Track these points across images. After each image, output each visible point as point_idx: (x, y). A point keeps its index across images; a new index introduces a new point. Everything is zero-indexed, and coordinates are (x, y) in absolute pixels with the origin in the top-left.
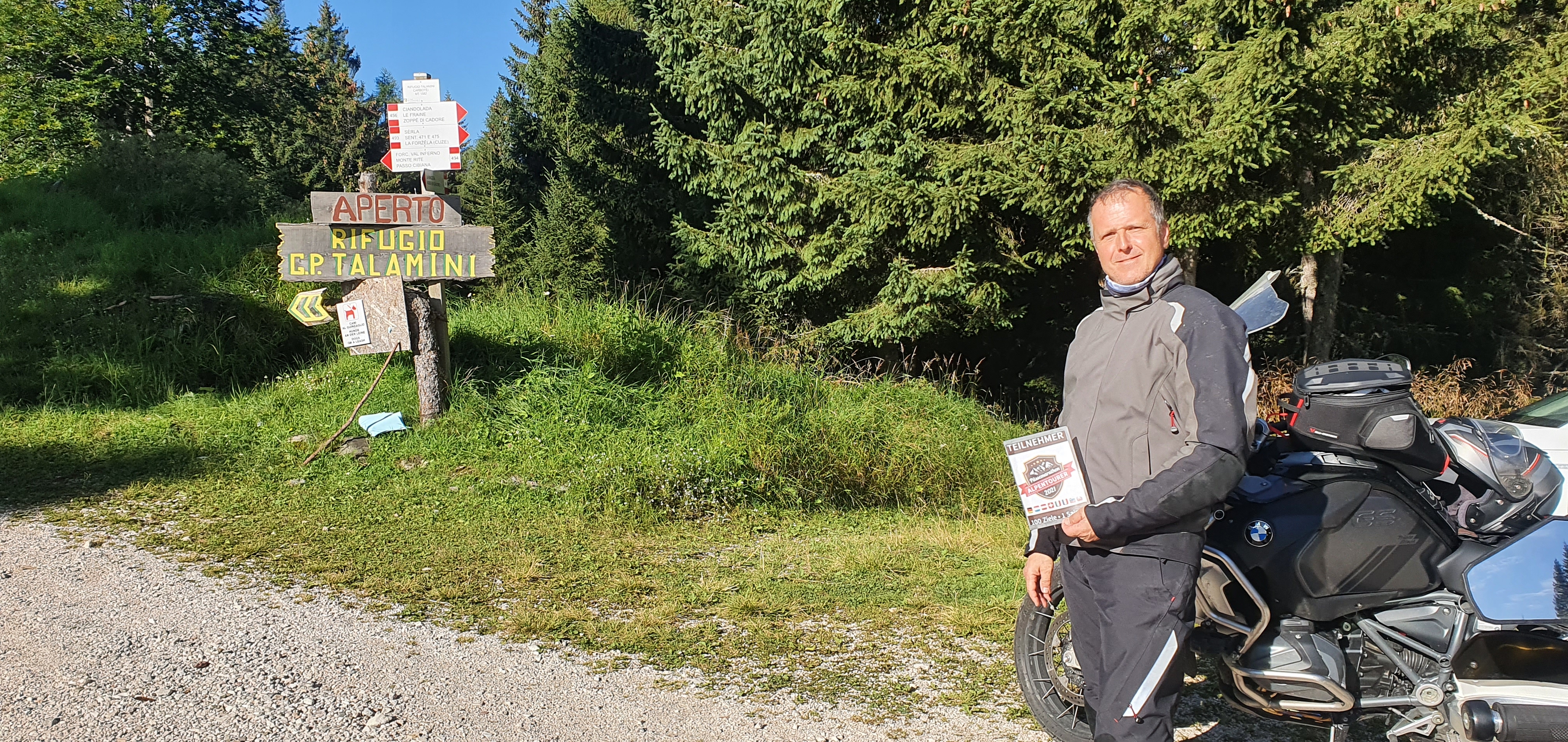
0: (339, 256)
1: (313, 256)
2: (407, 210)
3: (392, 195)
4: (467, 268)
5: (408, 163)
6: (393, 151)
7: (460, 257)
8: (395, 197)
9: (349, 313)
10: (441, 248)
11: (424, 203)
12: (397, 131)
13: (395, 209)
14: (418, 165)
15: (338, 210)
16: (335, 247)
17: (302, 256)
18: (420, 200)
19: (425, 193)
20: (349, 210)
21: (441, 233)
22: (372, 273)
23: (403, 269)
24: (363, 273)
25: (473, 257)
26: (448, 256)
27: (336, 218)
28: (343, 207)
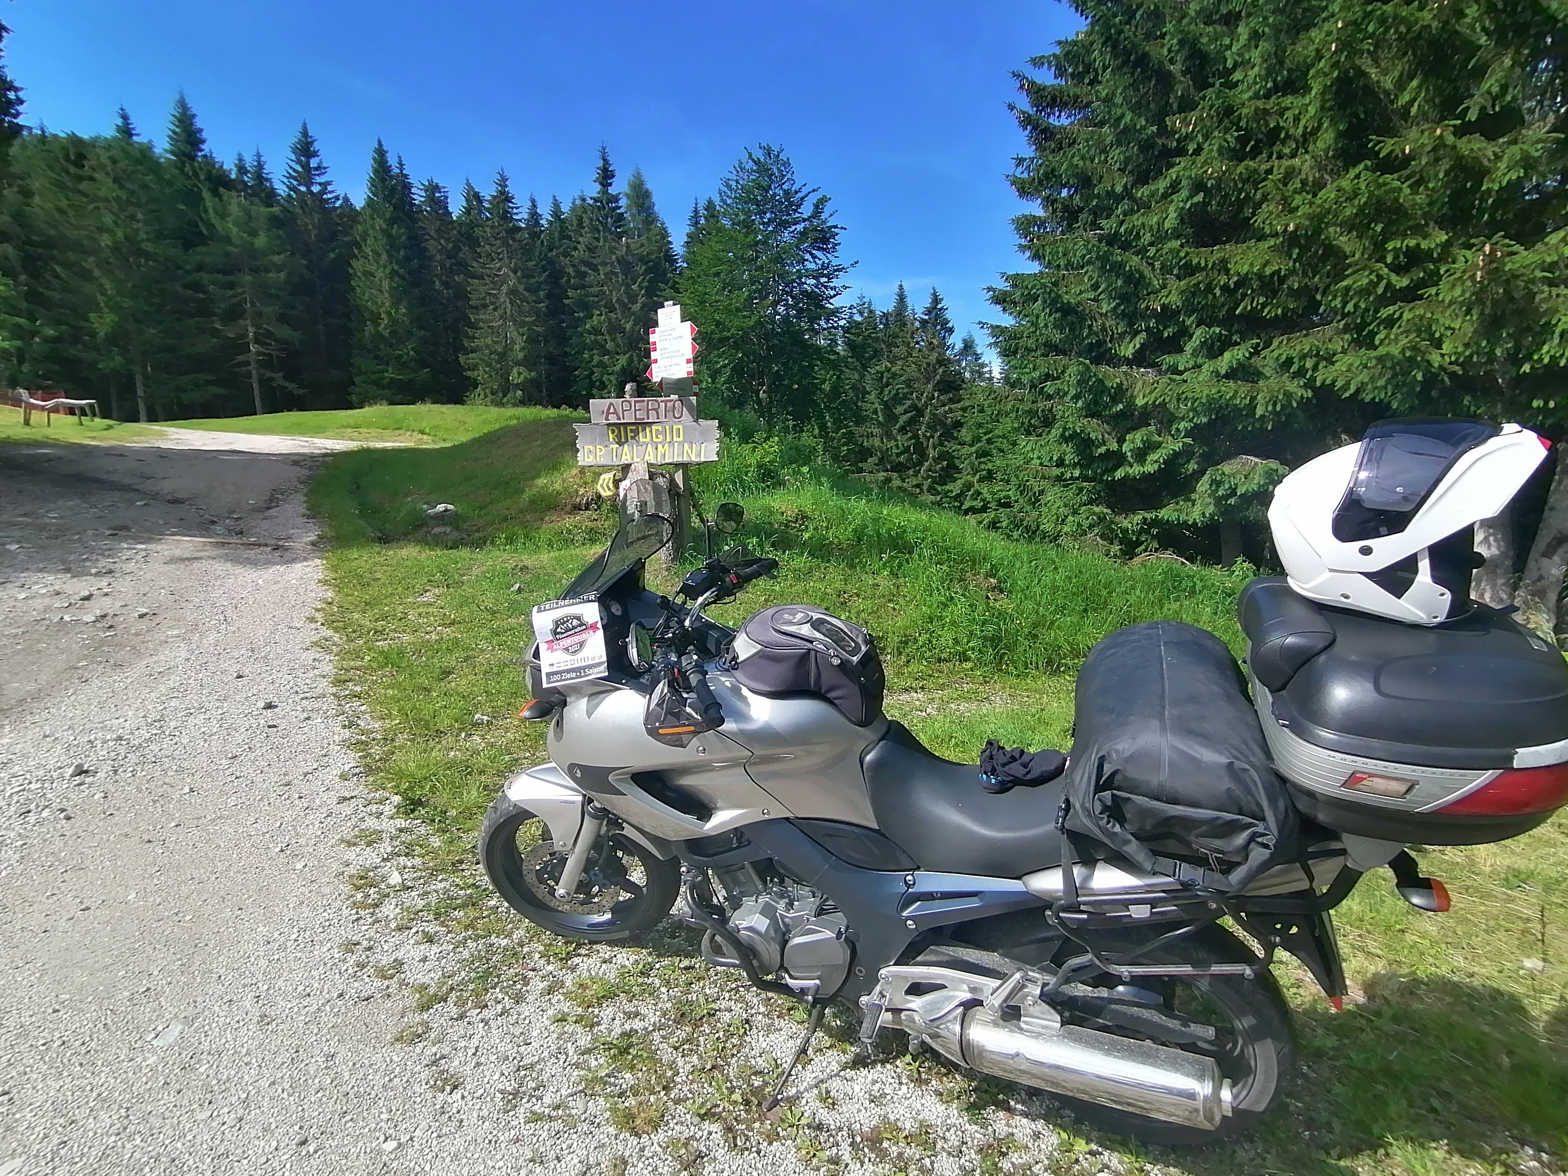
0: (614, 447)
1: (598, 447)
2: (656, 410)
3: (646, 399)
4: (699, 454)
5: (661, 373)
6: (653, 366)
7: (694, 446)
8: (648, 401)
10: (681, 439)
11: (669, 404)
12: (656, 350)
13: (648, 410)
14: (665, 375)
15: (608, 413)
16: (611, 440)
17: (591, 447)
18: (666, 402)
19: (671, 397)
20: (615, 413)
21: (681, 427)
22: (635, 460)
24: (629, 460)
25: (703, 446)
26: (686, 446)
27: (607, 419)
28: (612, 410)
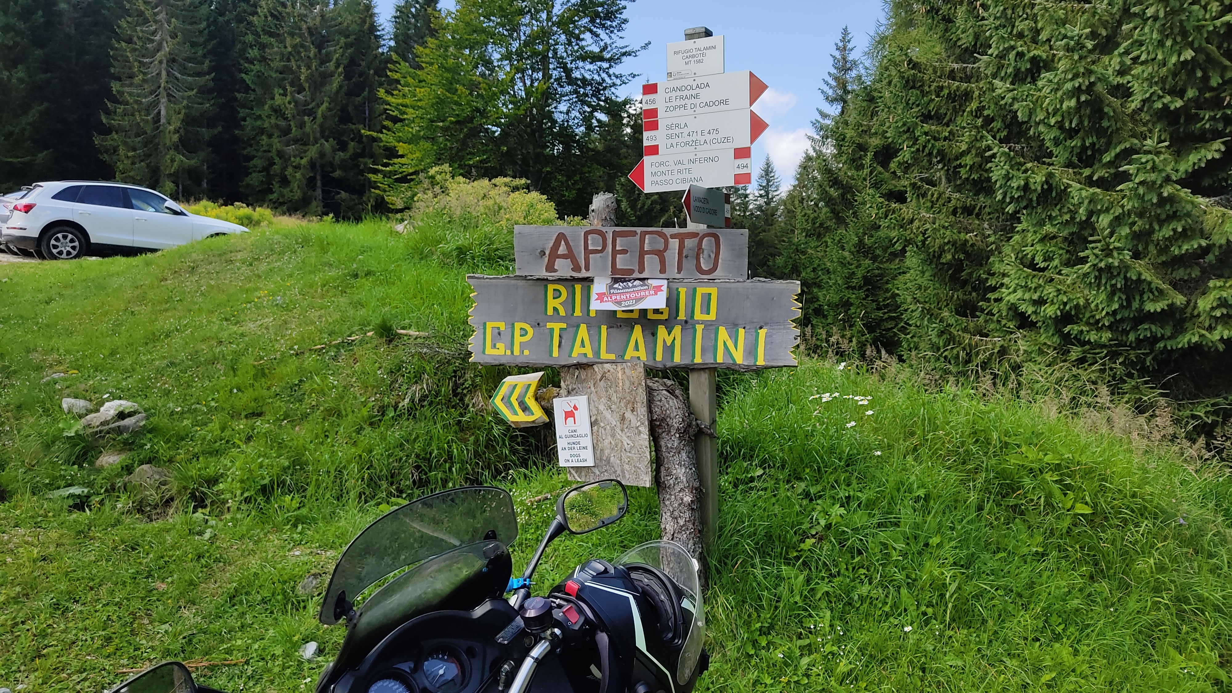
0: (557, 327)
1: (518, 326)
2: (660, 254)
3: (639, 230)
4: (751, 351)
5: (668, 177)
6: (647, 160)
7: (741, 331)
8: (644, 234)
9: (569, 415)
10: (712, 316)
11: (690, 243)
12: (654, 126)
13: (642, 253)
14: (684, 181)
15: (554, 255)
16: (550, 312)
17: (502, 326)
18: (682, 238)
19: (692, 227)
20: (570, 255)
21: (714, 291)
22: (604, 356)
23: (652, 351)
24: (590, 355)
25: (762, 333)
26: (722, 331)
27: (550, 268)
28: (562, 250)
